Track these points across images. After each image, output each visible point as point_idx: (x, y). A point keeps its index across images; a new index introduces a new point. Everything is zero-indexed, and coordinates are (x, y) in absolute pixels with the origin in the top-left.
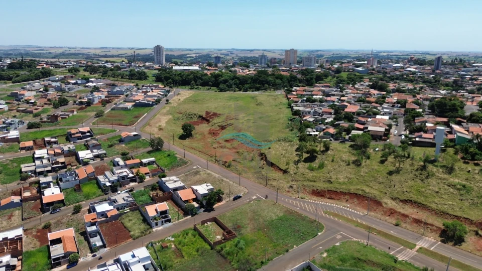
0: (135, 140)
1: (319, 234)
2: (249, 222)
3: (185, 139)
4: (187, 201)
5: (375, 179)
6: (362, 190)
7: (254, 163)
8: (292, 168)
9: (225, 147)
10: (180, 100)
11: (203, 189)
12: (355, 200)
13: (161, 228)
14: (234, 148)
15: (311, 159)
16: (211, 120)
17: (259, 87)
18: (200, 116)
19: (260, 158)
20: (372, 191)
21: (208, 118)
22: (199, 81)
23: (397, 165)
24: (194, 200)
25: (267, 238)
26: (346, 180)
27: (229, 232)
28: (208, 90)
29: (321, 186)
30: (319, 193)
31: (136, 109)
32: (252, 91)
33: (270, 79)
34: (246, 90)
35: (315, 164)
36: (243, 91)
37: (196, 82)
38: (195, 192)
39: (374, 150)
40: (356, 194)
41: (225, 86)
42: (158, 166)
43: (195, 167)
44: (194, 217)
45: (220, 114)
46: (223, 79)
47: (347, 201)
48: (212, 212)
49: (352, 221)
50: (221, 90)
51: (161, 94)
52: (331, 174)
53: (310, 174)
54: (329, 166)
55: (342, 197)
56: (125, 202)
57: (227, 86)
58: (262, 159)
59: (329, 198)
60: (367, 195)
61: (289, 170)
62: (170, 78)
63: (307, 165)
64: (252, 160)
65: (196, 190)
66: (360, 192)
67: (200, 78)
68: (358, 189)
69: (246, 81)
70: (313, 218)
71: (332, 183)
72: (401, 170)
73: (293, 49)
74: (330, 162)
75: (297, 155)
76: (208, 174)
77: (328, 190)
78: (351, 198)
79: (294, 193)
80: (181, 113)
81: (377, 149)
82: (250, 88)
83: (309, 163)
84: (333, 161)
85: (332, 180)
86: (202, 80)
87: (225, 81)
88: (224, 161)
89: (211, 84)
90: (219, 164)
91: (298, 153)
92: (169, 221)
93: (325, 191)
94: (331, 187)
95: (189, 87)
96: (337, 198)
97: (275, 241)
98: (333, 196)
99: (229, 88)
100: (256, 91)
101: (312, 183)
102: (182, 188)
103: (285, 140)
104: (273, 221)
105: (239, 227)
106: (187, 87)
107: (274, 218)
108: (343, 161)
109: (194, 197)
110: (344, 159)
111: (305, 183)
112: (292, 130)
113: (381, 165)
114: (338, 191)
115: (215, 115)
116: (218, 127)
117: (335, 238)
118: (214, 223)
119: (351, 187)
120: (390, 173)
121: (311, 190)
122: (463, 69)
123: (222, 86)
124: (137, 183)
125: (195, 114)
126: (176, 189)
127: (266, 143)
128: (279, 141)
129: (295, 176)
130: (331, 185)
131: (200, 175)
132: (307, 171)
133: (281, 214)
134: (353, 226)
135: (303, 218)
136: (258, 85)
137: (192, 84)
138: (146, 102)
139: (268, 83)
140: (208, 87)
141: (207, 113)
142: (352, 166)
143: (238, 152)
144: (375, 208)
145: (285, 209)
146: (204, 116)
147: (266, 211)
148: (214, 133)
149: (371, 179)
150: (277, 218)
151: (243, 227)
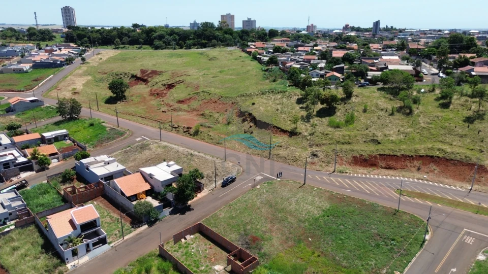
1: (427, 237)
2: (269, 226)
3: (116, 103)
4: (135, 197)
5: (450, 132)
6: (439, 150)
7: (232, 128)
8: (302, 127)
9: (180, 110)
10: (101, 59)
11: (162, 172)
12: (433, 166)
13: (84, 259)
14: (194, 110)
15: (328, 112)
16: (149, 79)
17: (206, 43)
18: (133, 76)
19: (242, 119)
20: (457, 150)
21: (145, 78)
22: (126, 39)
23: (474, 107)
24: (148, 193)
25: (322, 259)
26: (402, 136)
28: (139, 48)
29: (368, 150)
30: (365, 160)
31: (36, 71)
32: (197, 48)
33: (217, 33)
34: (189, 47)
35: (340, 116)
36: (185, 49)
37: (121, 40)
39: (419, 92)
40: (432, 157)
41: (161, 42)
42: (74, 142)
43: (138, 139)
44: (154, 227)
45: (161, 72)
46: (157, 34)
47: (419, 169)
48: (188, 213)
49: (458, 204)
50: (157, 48)
51: (73, 53)
52: (369, 129)
53: (338, 134)
54: (362, 119)
55: (409, 164)
57: (164, 42)
58: (244, 121)
59: (386, 168)
60: (452, 157)
61: (298, 130)
62: (85, 36)
63: (326, 120)
64: (229, 123)
65: (151, 176)
66: (437, 153)
67: (126, 35)
68: (432, 149)
69: (189, 36)
70: (395, 206)
71: (379, 143)
72: (484, 114)
73: (229, 14)
74: (361, 113)
75: (301, 108)
76: (164, 147)
77: (380, 155)
78: (424, 164)
79: (324, 164)
80: (106, 73)
81: (423, 90)
82: (194, 45)
83: (327, 118)
84: (365, 111)
85: (379, 139)
86: (129, 37)
87: (161, 37)
88: (186, 126)
89: (142, 41)
90: (178, 132)
91: (301, 106)
92: (103, 241)
93: (375, 157)
94: (386, 149)
95: (114, 46)
96: (399, 165)
97: (344, 263)
98: (392, 163)
99: (167, 45)
100: (201, 48)
101: (345, 147)
102: (122, 173)
103: (272, 92)
104: (317, 220)
105: (255, 239)
106: (110, 47)
107: (317, 213)
108: (382, 110)
109: (148, 187)
110: (382, 107)
111: (338, 147)
112: (274, 81)
113: (445, 110)
114: (399, 154)
115: (155, 73)
116: (161, 86)
117: (462, 245)
118: (198, 235)
119: (417, 146)
120: (469, 120)
121: (350, 156)
123: (157, 42)
124: (34, 172)
125: (126, 74)
126: (110, 177)
127: (243, 98)
128: (263, 93)
129: (312, 138)
130: (380, 147)
131: (150, 149)
132: (330, 129)
133: (326, 205)
134: (469, 213)
135: (373, 208)
136: (204, 41)
137: (117, 42)
138: (52, 62)
139: (215, 38)
140: (138, 46)
141: (143, 72)
142: (398, 116)
143: (202, 115)
144: (477, 176)
145: (328, 194)
146: (138, 76)
147: (293, 200)
148: (158, 94)
149: (443, 132)
150: (322, 213)
151: (263, 239)
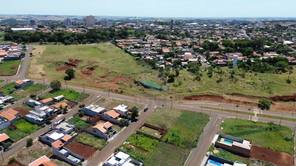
0: (29, 85)
1: (210, 119)
2: (166, 121)
3: (71, 80)
4: (116, 118)
5: (213, 86)
6: (210, 93)
7: (134, 89)
9: (105, 81)
10: (40, 53)
12: (209, 98)
13: (112, 138)
14: (111, 81)
15: (171, 80)
16: (76, 65)
17: (93, 40)
18: (66, 63)
19: (137, 84)
20: (215, 92)
21: (74, 64)
22: (46, 39)
23: (219, 77)
24: (120, 116)
25: (184, 128)
26: (198, 89)
27: (162, 130)
28: (55, 44)
29: (188, 94)
30: (188, 98)
32: (89, 43)
33: (99, 35)
34: (84, 43)
35: (176, 82)
36: (83, 44)
37: (43, 39)
38: (117, 111)
39: (201, 71)
40: (208, 95)
41: (69, 41)
42: (68, 100)
43: (98, 97)
44: (128, 127)
45: (81, 60)
46: (65, 36)
47: (205, 99)
48: (137, 121)
49: (217, 109)
50: (66, 44)
51: (21, 50)
52: (187, 87)
53: (177, 89)
54: (184, 83)
55: (202, 98)
56: (71, 128)
57: (70, 40)
58: (138, 85)
59: (195, 100)
60: (214, 95)
61: (163, 88)
62: (18, 37)
63: (171, 84)
64: (131, 87)
65: (118, 110)
66: (210, 94)
67: (45, 36)
68: (208, 92)
69: (83, 37)
70: (200, 112)
71: (191, 92)
72: (222, 79)
73: (91, 16)
74: (183, 81)
75: (161, 79)
76: (112, 99)
77: (193, 96)
78: (206, 98)
79: (175, 100)
80: (50, 62)
81: (202, 71)
82: (87, 41)
83: (172, 83)
84: (184, 80)
85: (191, 90)
86: (48, 37)
87: (68, 38)
88: (115, 89)
89: (56, 40)
90: (113, 92)
91: (160, 78)
92: (115, 133)
93: (191, 97)
94: (194, 93)
95: (39, 43)
96: (199, 99)
97: (190, 128)
98: (197, 98)
99: (72, 42)
100: (91, 43)
101: (181, 94)
103: (146, 72)
104: (179, 118)
105: (164, 125)
107: (179, 116)
108: (190, 79)
110: (190, 78)
111: (178, 94)
112: (143, 66)
113: (210, 78)
114: (198, 95)
115: (77, 61)
116: (86, 69)
117: (218, 119)
118: (145, 127)
119: (204, 92)
120: (218, 82)
121: (183, 97)
122: (183, 27)
123: (66, 41)
124: (62, 114)
125: (61, 62)
126: (101, 113)
127: (134, 75)
128: (142, 73)
129: (169, 91)
130: (192, 93)
131: (107, 100)
132: (174, 87)
133: (181, 113)
134: (220, 111)
135: (194, 113)
136: (92, 40)
137: (41, 41)
138: (14, 56)
139: (98, 37)
140: (54, 43)
141: (70, 60)
142: (196, 81)
143: (117, 83)
144: (221, 100)
145: (180, 110)
146: (69, 63)
147: (170, 113)
148: (87, 73)
149: (211, 86)
150: (180, 116)
151: (166, 125)
